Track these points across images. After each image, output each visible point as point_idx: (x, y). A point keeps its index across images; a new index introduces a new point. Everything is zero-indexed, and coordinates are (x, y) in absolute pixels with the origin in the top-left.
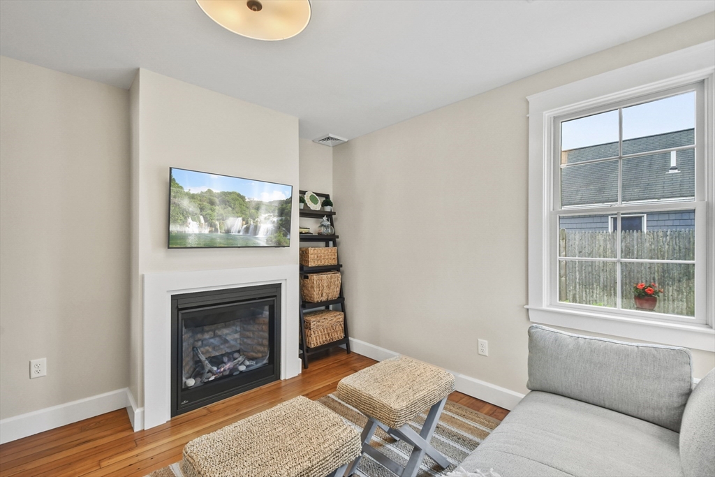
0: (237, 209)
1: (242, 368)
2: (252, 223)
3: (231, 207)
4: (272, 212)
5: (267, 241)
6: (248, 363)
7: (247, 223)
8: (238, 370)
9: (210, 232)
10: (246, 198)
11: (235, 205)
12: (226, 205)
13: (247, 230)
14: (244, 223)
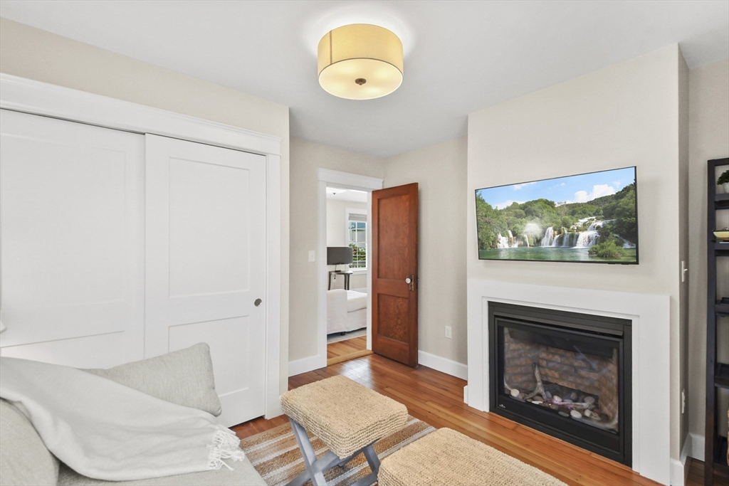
0: (545, 219)
1: (576, 415)
2: (566, 232)
3: (538, 216)
4: (594, 215)
5: (590, 253)
6: (587, 413)
7: (559, 233)
8: (569, 414)
9: (519, 246)
10: (555, 203)
11: (542, 213)
12: (532, 215)
13: (560, 241)
14: (556, 233)
